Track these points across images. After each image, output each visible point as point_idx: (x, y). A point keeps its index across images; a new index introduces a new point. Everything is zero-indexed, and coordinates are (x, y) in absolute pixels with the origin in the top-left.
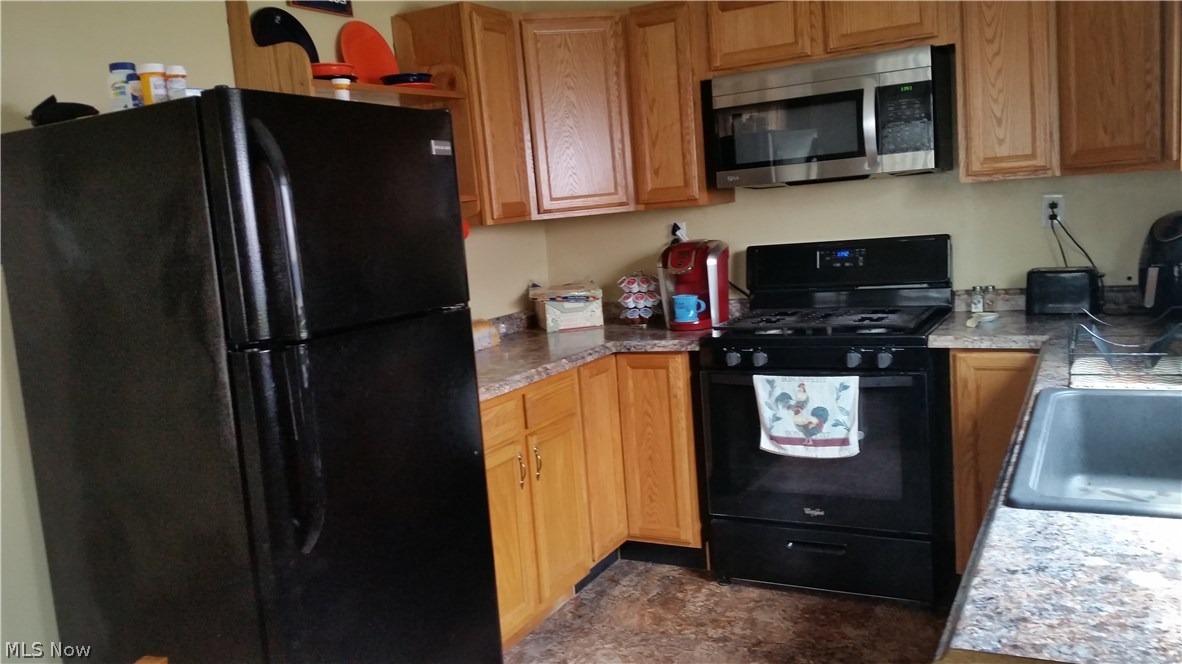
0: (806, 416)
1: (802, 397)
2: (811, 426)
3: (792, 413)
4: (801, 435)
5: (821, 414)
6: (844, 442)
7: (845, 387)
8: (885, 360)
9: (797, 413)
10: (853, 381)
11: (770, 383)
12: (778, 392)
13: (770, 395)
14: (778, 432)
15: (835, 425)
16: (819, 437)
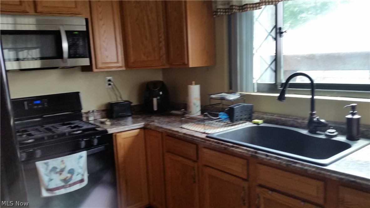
0: (65, 175)
1: (62, 166)
2: (68, 178)
3: (59, 174)
4: (63, 184)
5: (71, 172)
6: (82, 181)
7: (81, 157)
8: (96, 142)
9: (61, 174)
10: (84, 154)
11: (46, 164)
12: (51, 167)
13: (47, 169)
14: (52, 186)
15: (77, 175)
16: (71, 182)
